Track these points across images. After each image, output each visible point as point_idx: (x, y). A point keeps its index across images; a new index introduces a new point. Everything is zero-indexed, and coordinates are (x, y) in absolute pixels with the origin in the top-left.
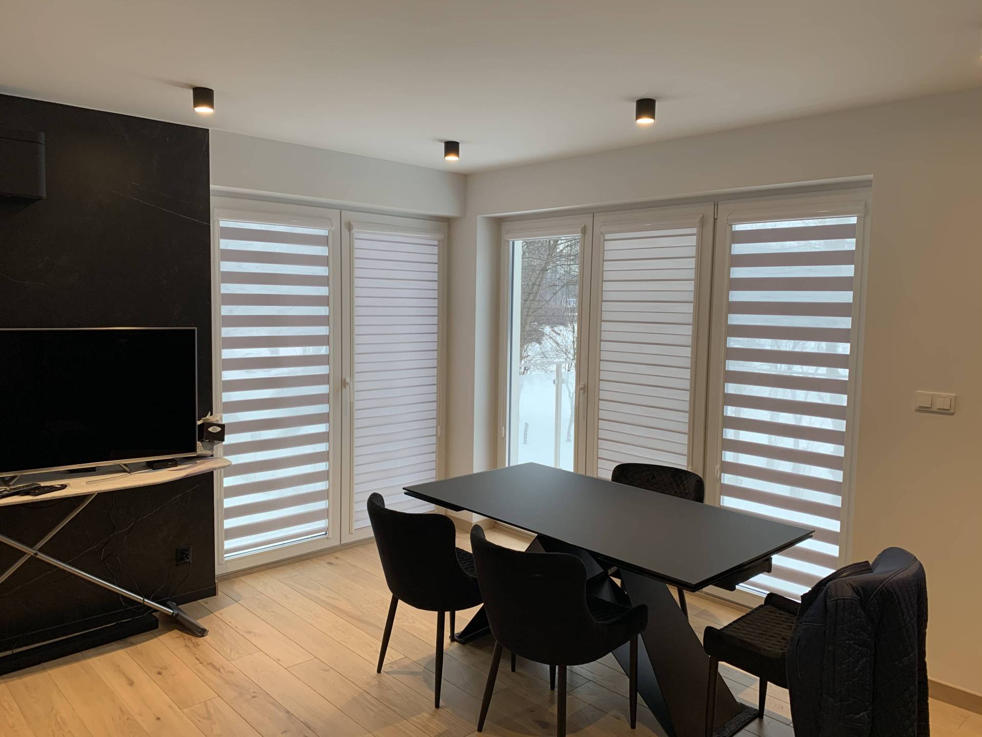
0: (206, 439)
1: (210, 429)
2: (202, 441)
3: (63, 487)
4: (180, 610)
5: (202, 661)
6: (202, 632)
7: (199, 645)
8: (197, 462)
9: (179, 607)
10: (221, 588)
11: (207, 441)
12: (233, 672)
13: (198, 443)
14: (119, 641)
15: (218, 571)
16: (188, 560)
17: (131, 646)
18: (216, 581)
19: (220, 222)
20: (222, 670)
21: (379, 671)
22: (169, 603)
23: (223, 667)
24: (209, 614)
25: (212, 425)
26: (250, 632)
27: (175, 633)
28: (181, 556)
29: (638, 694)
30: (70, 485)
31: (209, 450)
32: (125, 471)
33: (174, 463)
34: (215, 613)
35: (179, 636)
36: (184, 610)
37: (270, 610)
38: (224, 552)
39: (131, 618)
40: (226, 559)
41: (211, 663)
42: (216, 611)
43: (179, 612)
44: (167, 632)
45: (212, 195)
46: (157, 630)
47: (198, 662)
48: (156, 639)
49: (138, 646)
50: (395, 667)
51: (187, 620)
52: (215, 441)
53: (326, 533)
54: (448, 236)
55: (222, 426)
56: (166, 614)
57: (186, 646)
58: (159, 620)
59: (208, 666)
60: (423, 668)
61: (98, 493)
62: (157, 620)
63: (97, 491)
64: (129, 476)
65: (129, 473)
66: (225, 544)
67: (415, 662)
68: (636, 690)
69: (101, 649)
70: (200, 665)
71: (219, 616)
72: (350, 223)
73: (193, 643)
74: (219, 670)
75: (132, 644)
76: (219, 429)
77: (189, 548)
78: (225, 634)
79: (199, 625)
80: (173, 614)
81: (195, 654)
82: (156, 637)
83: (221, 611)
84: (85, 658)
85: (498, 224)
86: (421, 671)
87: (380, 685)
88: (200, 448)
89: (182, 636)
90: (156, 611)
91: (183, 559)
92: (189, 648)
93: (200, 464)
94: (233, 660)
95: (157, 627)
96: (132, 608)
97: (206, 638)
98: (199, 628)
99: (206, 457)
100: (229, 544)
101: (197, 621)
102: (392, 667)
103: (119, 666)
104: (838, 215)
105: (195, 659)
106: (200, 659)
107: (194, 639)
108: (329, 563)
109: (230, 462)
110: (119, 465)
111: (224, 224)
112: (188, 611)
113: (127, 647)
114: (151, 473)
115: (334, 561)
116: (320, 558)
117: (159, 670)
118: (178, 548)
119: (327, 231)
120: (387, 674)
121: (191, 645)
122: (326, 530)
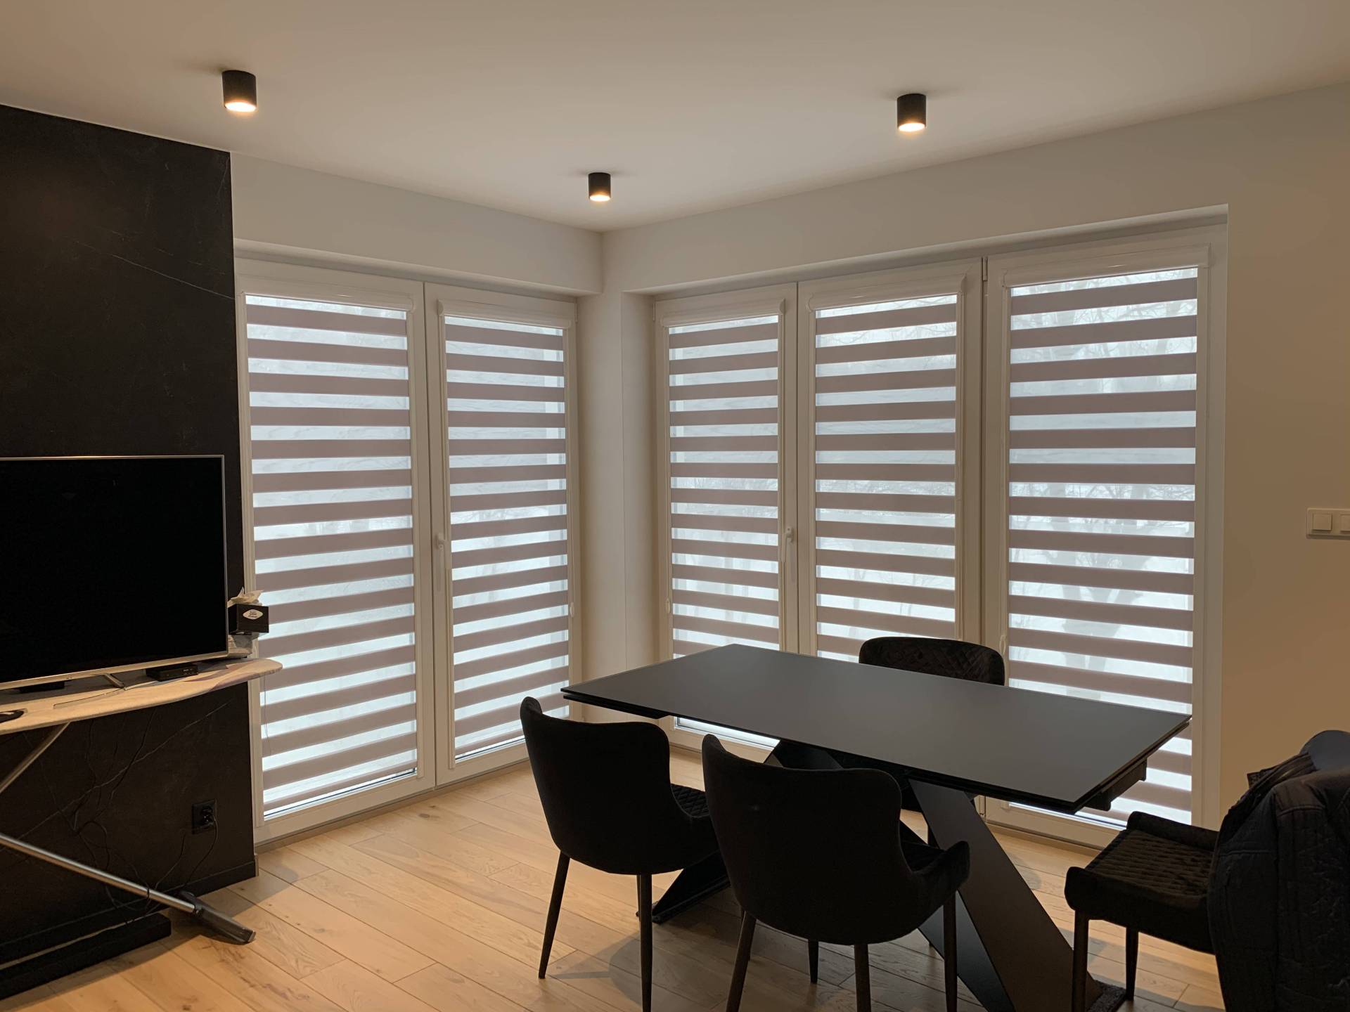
0: (241, 630)
1: (246, 615)
2: (233, 634)
3: (18, 714)
4: (201, 902)
5: (253, 982)
6: (245, 936)
7: (242, 958)
8: (228, 666)
9: (200, 898)
10: (262, 865)
11: (243, 633)
12: (308, 997)
13: (229, 636)
14: (109, 962)
15: (258, 837)
16: (212, 824)
17: (130, 967)
18: (255, 854)
19: (247, 297)
20: (288, 994)
21: (542, 975)
22: (183, 893)
23: (289, 989)
24: (250, 907)
25: (248, 607)
26: (323, 930)
27: (201, 941)
28: (200, 817)
29: (958, 979)
30: (27, 711)
31: (245, 647)
32: (114, 686)
33: (192, 669)
34: (259, 905)
35: (207, 945)
36: (207, 903)
37: (346, 893)
38: (263, 808)
39: (126, 921)
40: (266, 818)
41: (269, 985)
42: (259, 901)
43: (204, 907)
44: (186, 941)
45: (237, 257)
46: (167, 938)
47: (247, 985)
48: (169, 953)
49: (143, 966)
50: (565, 968)
51: (218, 918)
52: (253, 633)
53: (414, 771)
54: (577, 323)
55: (265, 610)
56: (182, 911)
57: (223, 960)
58: (172, 923)
59: (264, 989)
60: (608, 965)
61: (71, 723)
62: (169, 923)
63: (69, 719)
64: (122, 692)
65: (122, 688)
66: (264, 794)
67: (593, 956)
68: (956, 974)
69: (81, 975)
70: (251, 989)
71: (266, 908)
72: (437, 301)
73: (233, 955)
74: (283, 995)
75: (132, 964)
76: (259, 614)
77: (213, 803)
78: (282, 937)
79: (238, 925)
80: (195, 910)
81: (239, 973)
82: (169, 949)
83: (269, 900)
84: (55, 993)
85: (652, 302)
86: (607, 970)
87: (547, 997)
88: (233, 646)
89: (212, 944)
90: (164, 906)
91: (203, 822)
92: (228, 963)
93: (233, 669)
94: (302, 978)
95: (168, 933)
96: (125, 905)
97: (255, 944)
98: (239, 929)
99: (240, 658)
100: (269, 795)
101: (233, 918)
102: (560, 968)
103: (115, 1001)
104: (1169, 266)
105: (242, 981)
106: (250, 979)
107: (232, 948)
108: (423, 816)
109: (281, 665)
110: (104, 676)
111: (251, 300)
112: (216, 903)
113: (124, 969)
114: (156, 687)
115: (431, 812)
116: (408, 807)
117: (185, 1002)
118: (196, 806)
119: (405, 313)
120: (555, 980)
121: (231, 959)
122: (412, 766)
